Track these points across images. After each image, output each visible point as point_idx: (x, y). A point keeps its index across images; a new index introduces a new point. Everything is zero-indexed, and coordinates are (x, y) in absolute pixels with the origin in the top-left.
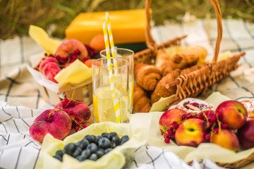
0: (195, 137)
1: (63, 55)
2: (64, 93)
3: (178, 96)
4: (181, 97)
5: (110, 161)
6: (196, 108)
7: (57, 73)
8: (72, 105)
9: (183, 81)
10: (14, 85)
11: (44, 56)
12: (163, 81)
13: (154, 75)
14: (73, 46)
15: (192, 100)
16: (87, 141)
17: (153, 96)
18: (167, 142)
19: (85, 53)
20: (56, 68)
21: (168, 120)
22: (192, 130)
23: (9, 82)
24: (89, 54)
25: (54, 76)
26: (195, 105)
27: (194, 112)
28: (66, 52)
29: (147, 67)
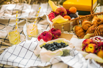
0: (91, 50)
1: (58, 12)
2: (55, 26)
3: (95, 34)
4: (96, 35)
5: (57, 52)
6: (99, 40)
7: (53, 18)
8: (55, 30)
9: (97, 29)
10: (41, 20)
11: (51, 12)
12: (90, 28)
13: (88, 25)
14: (61, 10)
15: (99, 37)
16: (53, 44)
17: (86, 33)
18: (83, 50)
19: (66, 13)
20: (53, 17)
21: (85, 42)
22: (91, 48)
23: (40, 19)
24: (67, 13)
25: (52, 19)
26: (99, 39)
27: (97, 41)
28: (59, 11)
29: (86, 21)
